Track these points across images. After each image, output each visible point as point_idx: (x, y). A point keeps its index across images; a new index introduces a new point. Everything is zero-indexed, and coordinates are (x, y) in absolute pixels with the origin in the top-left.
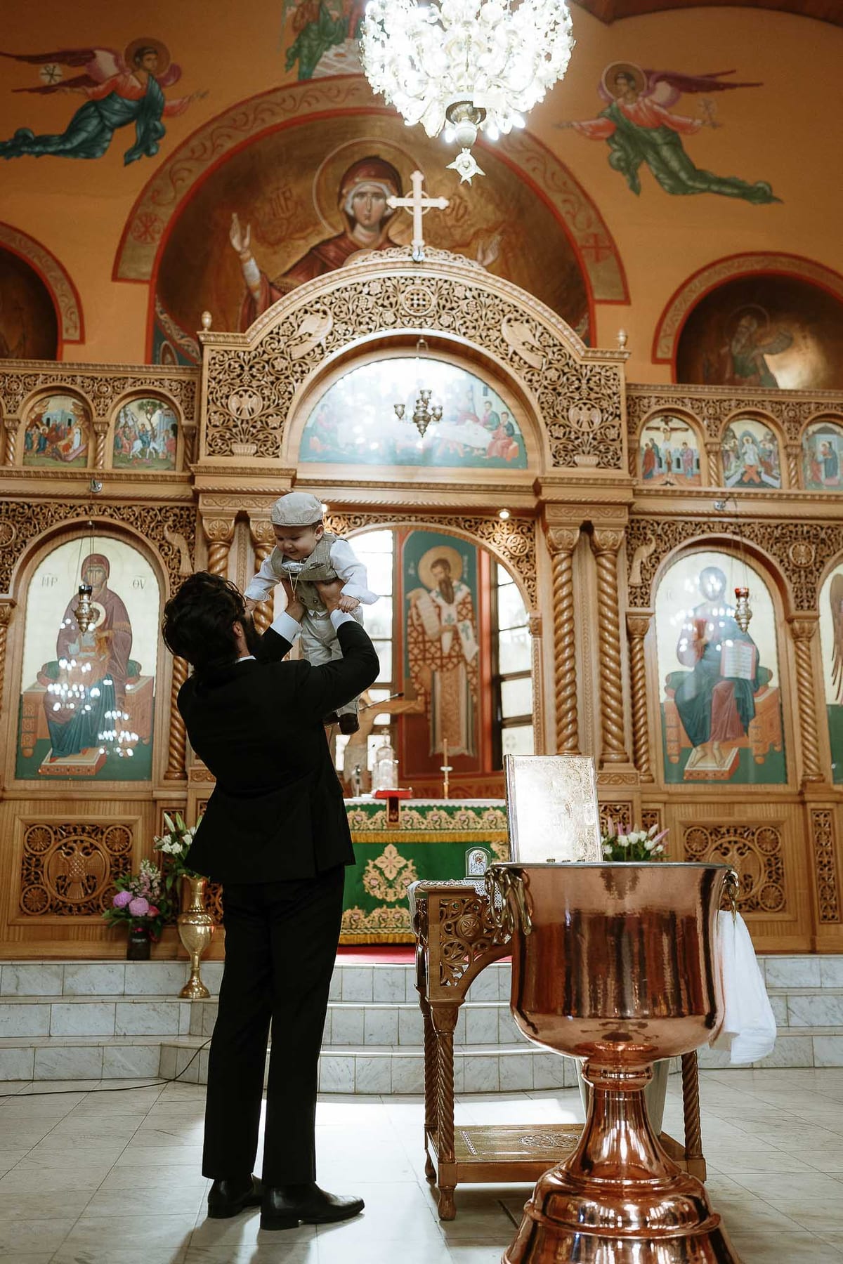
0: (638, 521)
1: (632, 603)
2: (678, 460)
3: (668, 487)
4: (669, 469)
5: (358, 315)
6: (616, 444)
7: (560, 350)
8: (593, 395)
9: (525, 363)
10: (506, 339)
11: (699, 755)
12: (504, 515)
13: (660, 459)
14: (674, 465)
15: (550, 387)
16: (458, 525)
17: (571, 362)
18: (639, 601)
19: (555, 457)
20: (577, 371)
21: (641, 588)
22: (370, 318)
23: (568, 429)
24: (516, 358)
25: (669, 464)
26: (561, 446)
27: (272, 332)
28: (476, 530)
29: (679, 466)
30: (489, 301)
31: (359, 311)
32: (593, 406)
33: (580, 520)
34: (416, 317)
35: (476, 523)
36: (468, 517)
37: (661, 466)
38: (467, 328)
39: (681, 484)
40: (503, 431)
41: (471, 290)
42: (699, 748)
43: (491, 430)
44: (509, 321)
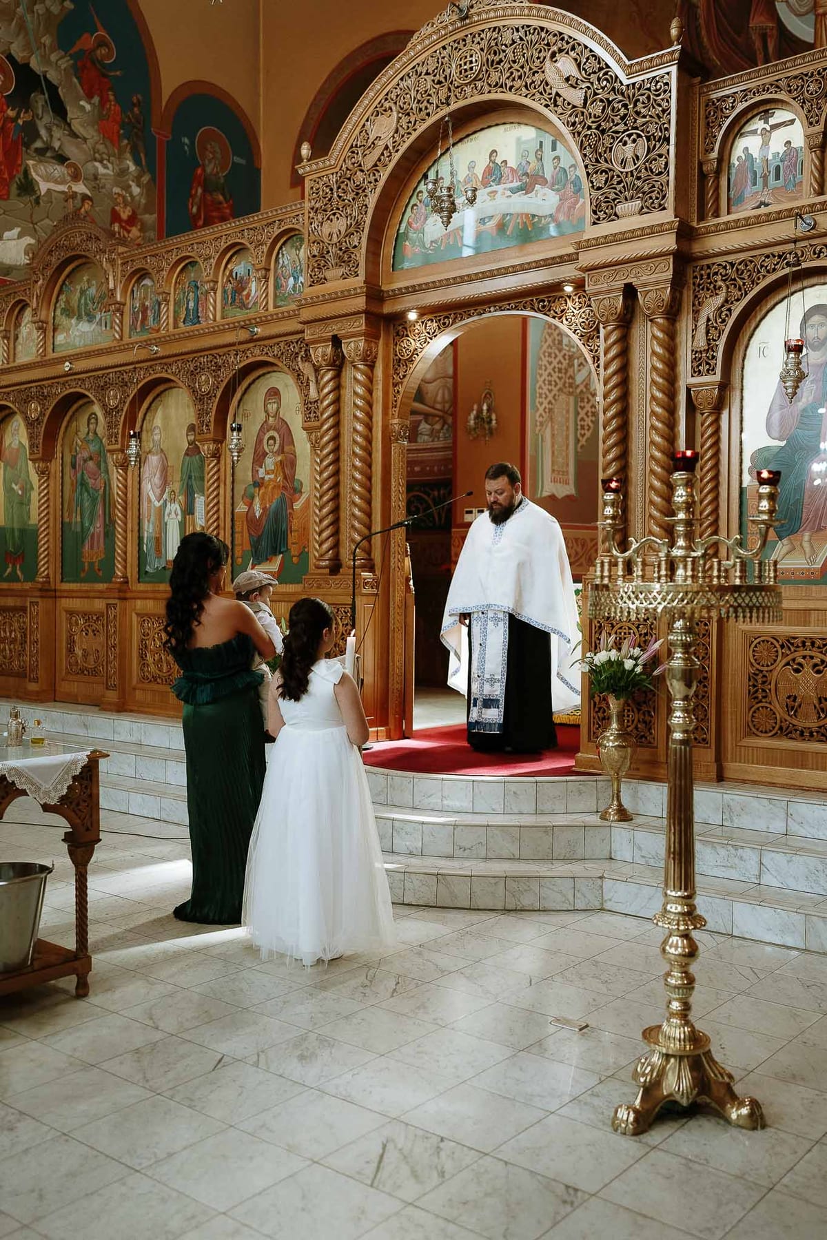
0: (709, 267)
1: (696, 372)
2: (778, 168)
3: (763, 210)
4: (765, 184)
5: (419, 101)
6: (663, 178)
7: (606, 73)
8: (640, 121)
9: (569, 104)
10: (550, 81)
11: (785, 550)
12: (569, 289)
13: (755, 173)
14: (772, 177)
15: (594, 126)
16: (533, 309)
17: (617, 85)
18: (704, 368)
19: (595, 212)
20: (623, 94)
21: (707, 351)
22: (428, 101)
23: (610, 174)
24: (560, 101)
25: (765, 178)
26: (602, 198)
27: (352, 147)
28: (549, 310)
29: (777, 178)
30: (535, 38)
31: (419, 97)
32: (639, 136)
33: (620, 284)
34: (466, 85)
35: (549, 302)
36: (542, 297)
37: (755, 184)
38: (514, 80)
39: (780, 202)
40: (570, 188)
41: (517, 30)
42: (785, 541)
43: (558, 190)
44: (553, 55)
